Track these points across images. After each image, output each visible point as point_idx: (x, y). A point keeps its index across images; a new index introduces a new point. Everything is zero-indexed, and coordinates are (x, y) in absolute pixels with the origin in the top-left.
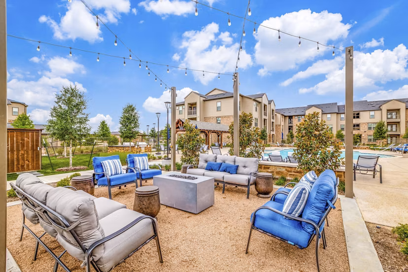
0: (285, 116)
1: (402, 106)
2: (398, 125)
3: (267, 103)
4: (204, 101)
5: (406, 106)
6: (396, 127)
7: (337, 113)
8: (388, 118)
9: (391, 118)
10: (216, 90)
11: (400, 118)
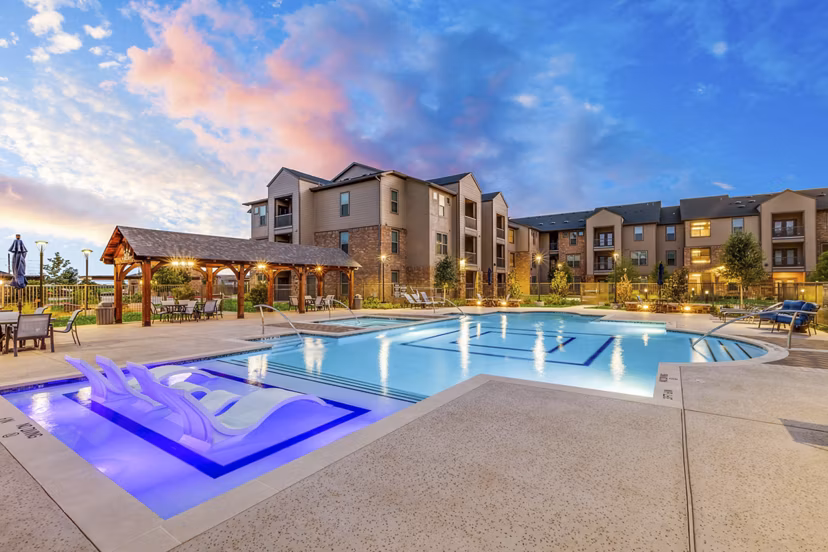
0: (541, 233)
1: (809, 206)
2: (799, 252)
3: (476, 197)
4: (313, 191)
5: (817, 205)
6: (795, 254)
7: (658, 225)
8: (774, 234)
9: (784, 233)
10: (356, 169)
11: (803, 233)
